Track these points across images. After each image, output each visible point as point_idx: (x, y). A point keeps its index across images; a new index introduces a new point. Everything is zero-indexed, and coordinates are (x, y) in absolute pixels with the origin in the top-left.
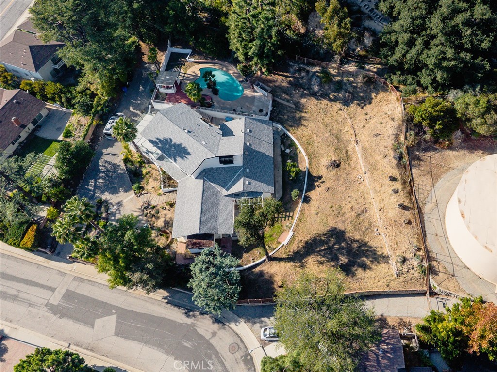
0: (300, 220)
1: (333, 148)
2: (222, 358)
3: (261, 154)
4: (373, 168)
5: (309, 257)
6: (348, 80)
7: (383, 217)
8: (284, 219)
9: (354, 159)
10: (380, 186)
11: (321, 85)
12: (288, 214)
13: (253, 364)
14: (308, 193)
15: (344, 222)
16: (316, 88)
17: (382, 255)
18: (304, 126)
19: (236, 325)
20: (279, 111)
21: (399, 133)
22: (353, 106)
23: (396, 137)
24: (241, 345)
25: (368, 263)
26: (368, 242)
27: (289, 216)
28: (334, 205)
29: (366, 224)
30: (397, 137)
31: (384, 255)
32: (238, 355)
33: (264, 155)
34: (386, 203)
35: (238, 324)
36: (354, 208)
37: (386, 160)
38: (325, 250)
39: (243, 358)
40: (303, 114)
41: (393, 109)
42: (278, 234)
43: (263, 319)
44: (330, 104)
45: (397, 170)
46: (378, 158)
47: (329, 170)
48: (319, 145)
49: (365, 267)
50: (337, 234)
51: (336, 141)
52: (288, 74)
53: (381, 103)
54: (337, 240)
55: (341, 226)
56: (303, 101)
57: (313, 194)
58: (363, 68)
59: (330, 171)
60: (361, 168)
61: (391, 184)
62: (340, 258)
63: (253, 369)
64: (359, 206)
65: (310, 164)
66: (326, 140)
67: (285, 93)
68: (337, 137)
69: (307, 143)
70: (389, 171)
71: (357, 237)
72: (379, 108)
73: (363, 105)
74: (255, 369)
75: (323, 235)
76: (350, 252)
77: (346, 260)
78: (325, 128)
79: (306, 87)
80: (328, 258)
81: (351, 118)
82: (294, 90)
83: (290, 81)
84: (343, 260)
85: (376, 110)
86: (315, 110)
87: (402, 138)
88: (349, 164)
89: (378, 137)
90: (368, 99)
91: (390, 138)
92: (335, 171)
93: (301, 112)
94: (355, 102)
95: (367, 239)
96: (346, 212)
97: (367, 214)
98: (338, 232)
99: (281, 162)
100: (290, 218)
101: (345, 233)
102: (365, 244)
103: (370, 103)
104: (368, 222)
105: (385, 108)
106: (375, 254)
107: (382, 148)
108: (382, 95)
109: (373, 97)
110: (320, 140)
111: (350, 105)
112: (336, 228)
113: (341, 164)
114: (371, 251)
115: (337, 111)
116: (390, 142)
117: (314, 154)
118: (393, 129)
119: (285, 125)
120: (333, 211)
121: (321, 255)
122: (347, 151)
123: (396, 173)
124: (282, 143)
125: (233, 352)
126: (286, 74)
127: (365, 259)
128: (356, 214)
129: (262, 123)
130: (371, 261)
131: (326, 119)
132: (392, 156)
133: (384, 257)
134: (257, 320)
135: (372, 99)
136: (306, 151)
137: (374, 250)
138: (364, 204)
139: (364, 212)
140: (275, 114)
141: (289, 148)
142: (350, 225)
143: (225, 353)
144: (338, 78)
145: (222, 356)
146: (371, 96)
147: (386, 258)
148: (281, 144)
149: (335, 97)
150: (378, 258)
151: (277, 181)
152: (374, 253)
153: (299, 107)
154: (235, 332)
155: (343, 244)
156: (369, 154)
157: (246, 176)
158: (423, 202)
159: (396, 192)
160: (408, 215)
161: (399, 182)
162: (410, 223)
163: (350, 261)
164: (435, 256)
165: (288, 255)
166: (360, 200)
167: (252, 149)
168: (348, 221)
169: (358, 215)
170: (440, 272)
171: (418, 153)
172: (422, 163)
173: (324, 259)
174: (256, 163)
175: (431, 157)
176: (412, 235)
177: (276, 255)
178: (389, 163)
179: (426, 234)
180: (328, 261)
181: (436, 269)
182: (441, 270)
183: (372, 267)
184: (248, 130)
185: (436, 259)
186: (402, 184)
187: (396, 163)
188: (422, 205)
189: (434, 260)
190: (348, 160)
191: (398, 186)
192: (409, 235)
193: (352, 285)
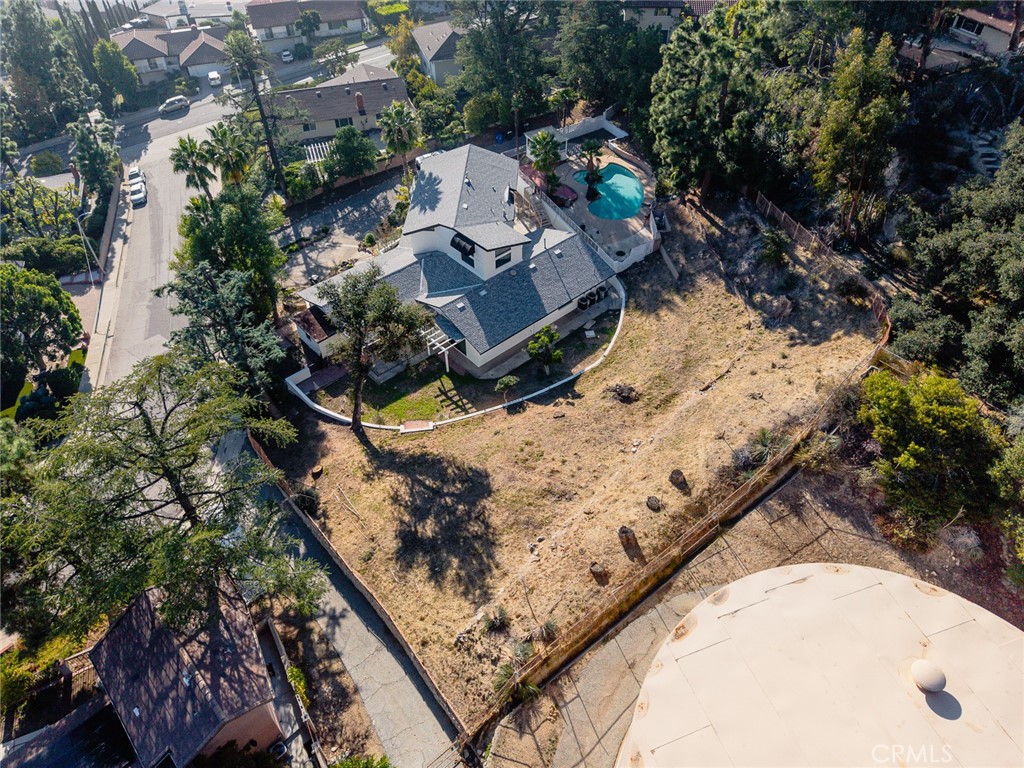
1: (657, 373)
3: (533, 293)
4: (674, 441)
6: (816, 284)
7: (575, 526)
8: (454, 406)
11: (756, 265)
12: (469, 406)
14: (531, 405)
15: (512, 479)
16: (744, 267)
18: (657, 315)
20: (647, 271)
21: (804, 420)
22: (779, 334)
23: (787, 423)
25: (451, 573)
26: (500, 544)
27: (465, 410)
28: (536, 444)
29: (539, 517)
30: (792, 422)
36: (558, 475)
37: (712, 445)
38: (427, 487)
40: (676, 299)
42: (418, 417)
44: (741, 308)
45: (712, 476)
46: (704, 433)
47: (603, 395)
48: (644, 354)
49: (436, 574)
50: (476, 486)
51: (678, 367)
52: (720, 222)
53: (835, 351)
54: (463, 493)
55: (497, 481)
56: (702, 278)
59: (604, 398)
61: (663, 487)
62: (429, 522)
64: (570, 481)
65: (593, 370)
66: (664, 355)
67: (686, 248)
68: (687, 366)
69: (631, 341)
71: (496, 520)
72: (822, 356)
73: (799, 341)
77: (429, 534)
78: (686, 337)
79: (728, 257)
82: (704, 252)
83: (713, 234)
84: (428, 529)
85: (810, 358)
86: (706, 302)
87: (798, 435)
88: (649, 414)
89: (754, 401)
90: (819, 337)
91: (772, 416)
92: (610, 403)
93: (679, 293)
94: (791, 329)
95: (503, 539)
96: (537, 470)
97: (564, 504)
98: (481, 483)
101: (489, 495)
102: (490, 543)
103: (816, 344)
104: (546, 516)
105: (830, 362)
106: (482, 572)
107: (735, 422)
109: (834, 336)
110: (653, 349)
111: (775, 327)
112: (487, 476)
113: (636, 403)
114: (481, 563)
115: (740, 325)
116: (764, 422)
117: (617, 363)
118: (799, 403)
119: (631, 298)
120: (522, 450)
122: (675, 395)
123: (701, 478)
124: (598, 319)
126: (717, 220)
127: (455, 562)
128: (545, 486)
129: (595, 262)
130: (458, 575)
131: (705, 327)
132: (734, 447)
135: (828, 338)
136: (614, 352)
137: (489, 566)
138: (583, 485)
139: (563, 496)
140: (634, 272)
141: (597, 332)
142: (513, 492)
144: (799, 270)
146: (831, 332)
148: (594, 320)
149: (763, 301)
150: (475, 584)
152: (484, 571)
153: (683, 284)
155: (460, 507)
156: (699, 416)
157: (472, 297)
158: (692, 584)
159: (655, 507)
160: (620, 563)
161: (685, 498)
162: (602, 577)
163: (433, 540)
164: (569, 695)
165: (381, 447)
166: (585, 475)
167: (529, 276)
168: (519, 484)
169: (548, 492)
170: (533, 734)
171: (808, 497)
172: (794, 521)
173: (407, 498)
174: (510, 297)
175: (831, 529)
176: (574, 603)
177: (370, 433)
178: (711, 453)
179: (613, 638)
180: (406, 507)
181: (533, 720)
182: (544, 732)
183: (447, 584)
184: (558, 252)
185: (561, 704)
186: (688, 508)
187: (726, 464)
188: (681, 584)
189: (554, 699)
190: (657, 408)
191: (675, 502)
192: (568, 597)
193: (384, 578)
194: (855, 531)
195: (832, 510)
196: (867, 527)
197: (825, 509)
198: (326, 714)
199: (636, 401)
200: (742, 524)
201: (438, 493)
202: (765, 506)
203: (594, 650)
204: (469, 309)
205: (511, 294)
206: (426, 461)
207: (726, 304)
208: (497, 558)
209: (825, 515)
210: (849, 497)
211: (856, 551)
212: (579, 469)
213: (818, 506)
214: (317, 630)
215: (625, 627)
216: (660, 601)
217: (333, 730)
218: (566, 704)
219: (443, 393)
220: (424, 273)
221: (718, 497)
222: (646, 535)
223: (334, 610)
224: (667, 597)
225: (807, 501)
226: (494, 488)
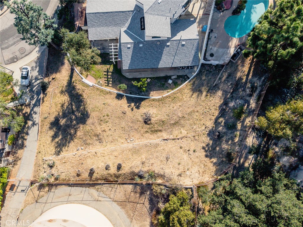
0: (102, 91)
1: (164, 119)
2: (17, 43)
3: (160, 56)
4: (136, 151)
5: (68, 97)
6: (236, 136)
7: (89, 154)
8: (106, 79)
9: (152, 136)
10: (116, 155)
11: (234, 108)
12: (111, 82)
13: (11, 63)
14: (125, 98)
15: (93, 124)
16: (232, 104)
17: (62, 151)
18: (192, 95)
19: (37, 51)
20: (211, 72)
21: (166, 179)
22: (207, 140)
24: (23, 55)
25: (57, 140)
26: (74, 141)
27: (108, 83)
28: (109, 117)
29: (88, 141)
30: (162, 176)
31: (61, 152)
32: (18, 54)
33: (159, 59)
34: (100, 158)
35: (38, 52)
36: (104, 133)
37: (139, 162)
38: (72, 108)
39: (15, 57)
40: (204, 93)
41: (192, 177)
42: (94, 76)
43: (38, 68)
44: (214, 118)
45: (129, 171)
46: (143, 157)
47: (143, 114)
48: (171, 107)
49: (54, 137)
50: (84, 118)
51: (172, 122)
52: (250, 77)
53: (203, 166)
54: (79, 118)
55: (89, 121)
56: (220, 93)
57: (124, 101)
58: (250, 152)
59: (142, 116)
60: (141, 141)
61: (115, 164)
62: (64, 119)
63: (8, 63)
64: (105, 137)
65: (154, 100)
66: (173, 114)
67: (229, 76)
68: (176, 123)
69: (175, 98)
70: (128, 164)
71: (79, 133)
72: (198, 164)
73: (207, 149)
74: (8, 64)
75: (84, 108)
76: (68, 126)
77: (62, 124)
78: (187, 113)
79: (234, 95)
80: (66, 110)
81: (194, 137)
82: (231, 84)
83: (242, 79)
84: (63, 122)
85: (197, 160)
86: (209, 104)
87: (159, 181)
88: (147, 132)
89: (165, 159)
90: (211, 154)
91: (160, 170)
92: (141, 119)
93: (208, 92)
94: (211, 142)
95: (76, 140)
96: (101, 126)
97: (97, 143)
98: (85, 119)
99: (159, 76)
100: (106, 84)
101: (84, 124)
102: (72, 139)
103: (206, 156)
104: (90, 142)
105: (195, 169)
106: (63, 145)
107: (152, 161)
108: (212, 168)
109: (213, 160)
110: (175, 108)
111: (209, 136)
112: (88, 117)
113: (147, 125)
114: (66, 143)
115: (205, 124)
116: (157, 169)
117: (163, 103)
118: (170, 174)
119: (195, 78)
120: (104, 116)
121: (68, 105)
122: (160, 131)
123: (126, 169)
124: (179, 77)
125: (20, 50)
126: (251, 74)
127: (60, 137)
128: (98, 134)
129: (194, 56)
130: (58, 142)
131: (197, 114)
132: (142, 169)
133: (59, 152)
134: (38, 64)
135: (211, 158)
136: (167, 97)
137: (66, 145)
138: (107, 141)
139: (100, 140)
140: (207, 68)
141: (173, 82)
142: (90, 128)
143: (20, 45)
144: (239, 126)
145: (18, 44)
146: (214, 158)
147: (58, 153)
148: (177, 76)
149: (220, 123)
150: (60, 147)
151: (141, 74)
152: (64, 145)
153: (212, 89)
154: (33, 51)
155: (74, 122)
156: (150, 149)
157: (136, 45)
158: (99, 190)
159: (107, 168)
160: (86, 175)
161: (116, 172)
162: (78, 175)
163: (61, 126)
164: (52, 190)
165: (73, 82)
166: (110, 138)
167: (164, 48)
168: (93, 127)
169: (97, 136)
170: (40, 192)
171: (148, 193)
172: (138, 195)
173: (65, 108)
174: (150, 53)
175: (144, 204)
176: (68, 175)
177: (75, 74)
178: (136, 165)
179: (72, 187)
180: (63, 110)
181: (42, 189)
182: (42, 193)
183: (54, 142)
184: (184, 43)
185: (50, 191)
186: (114, 174)
187: (135, 172)
188: (97, 188)
189: (49, 189)
190: (151, 131)
191: (113, 170)
192: (68, 173)
193: (45, 127)
194: (148, 209)
195: (149, 200)
196: (152, 210)
197: (148, 199)
198: (16, 148)
199: (148, 125)
200: (125, 186)
201: (73, 112)
202: (135, 187)
203: (66, 186)
204: (131, 50)
205: (151, 52)
206: (79, 99)
207: (213, 111)
208: (70, 144)
209: (146, 200)
210: (156, 202)
211: (143, 213)
212: (111, 135)
213: (147, 197)
214: (28, 124)
215: (76, 187)
216: (89, 187)
217: (15, 152)
218: (51, 192)
219: (108, 72)
220: (132, 18)
221: (125, 177)
222: (97, 173)
223: (35, 121)
224: (91, 188)
225: (147, 193)
226: (87, 123)
